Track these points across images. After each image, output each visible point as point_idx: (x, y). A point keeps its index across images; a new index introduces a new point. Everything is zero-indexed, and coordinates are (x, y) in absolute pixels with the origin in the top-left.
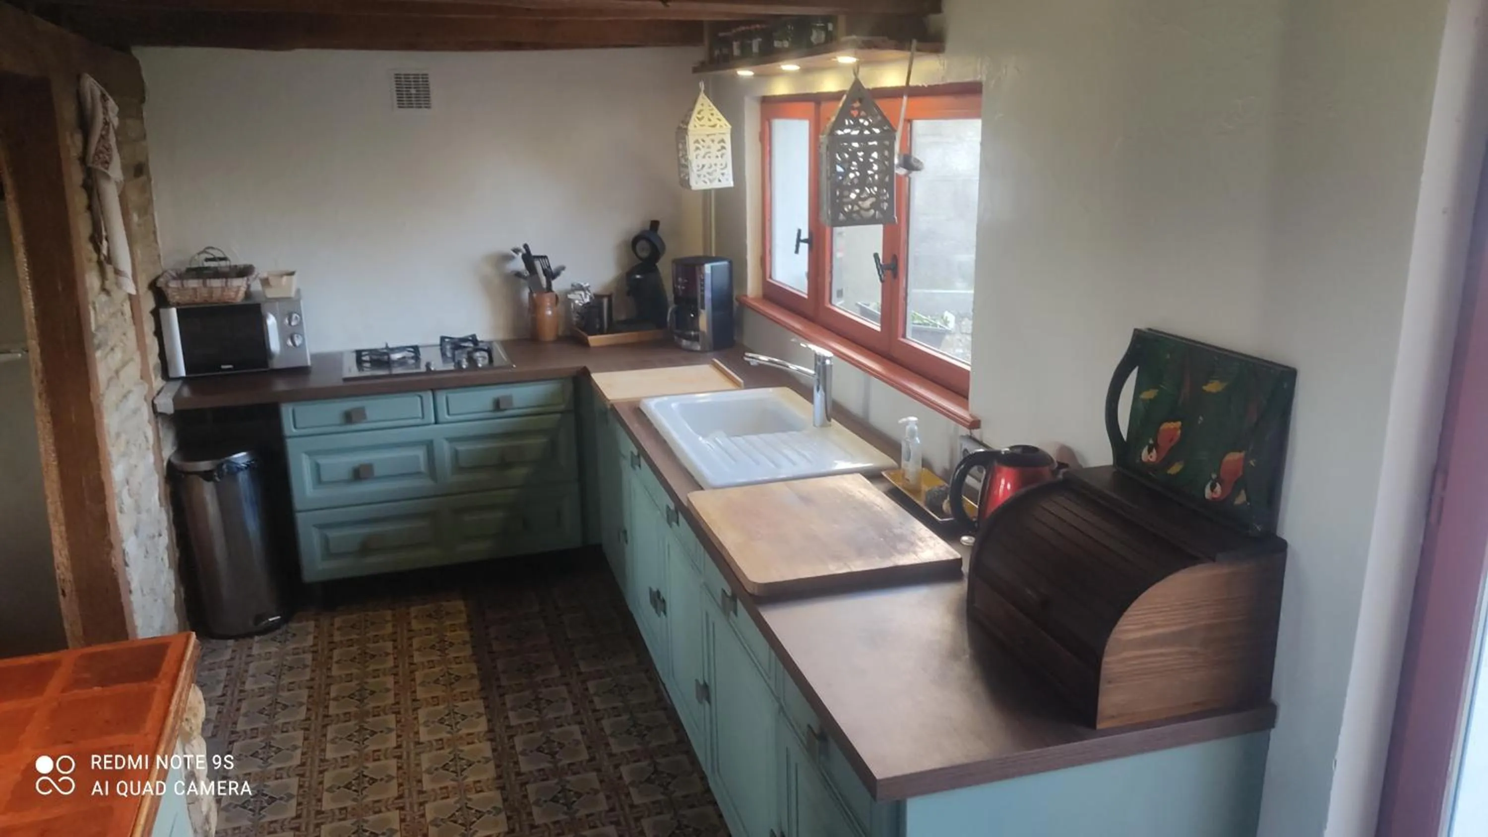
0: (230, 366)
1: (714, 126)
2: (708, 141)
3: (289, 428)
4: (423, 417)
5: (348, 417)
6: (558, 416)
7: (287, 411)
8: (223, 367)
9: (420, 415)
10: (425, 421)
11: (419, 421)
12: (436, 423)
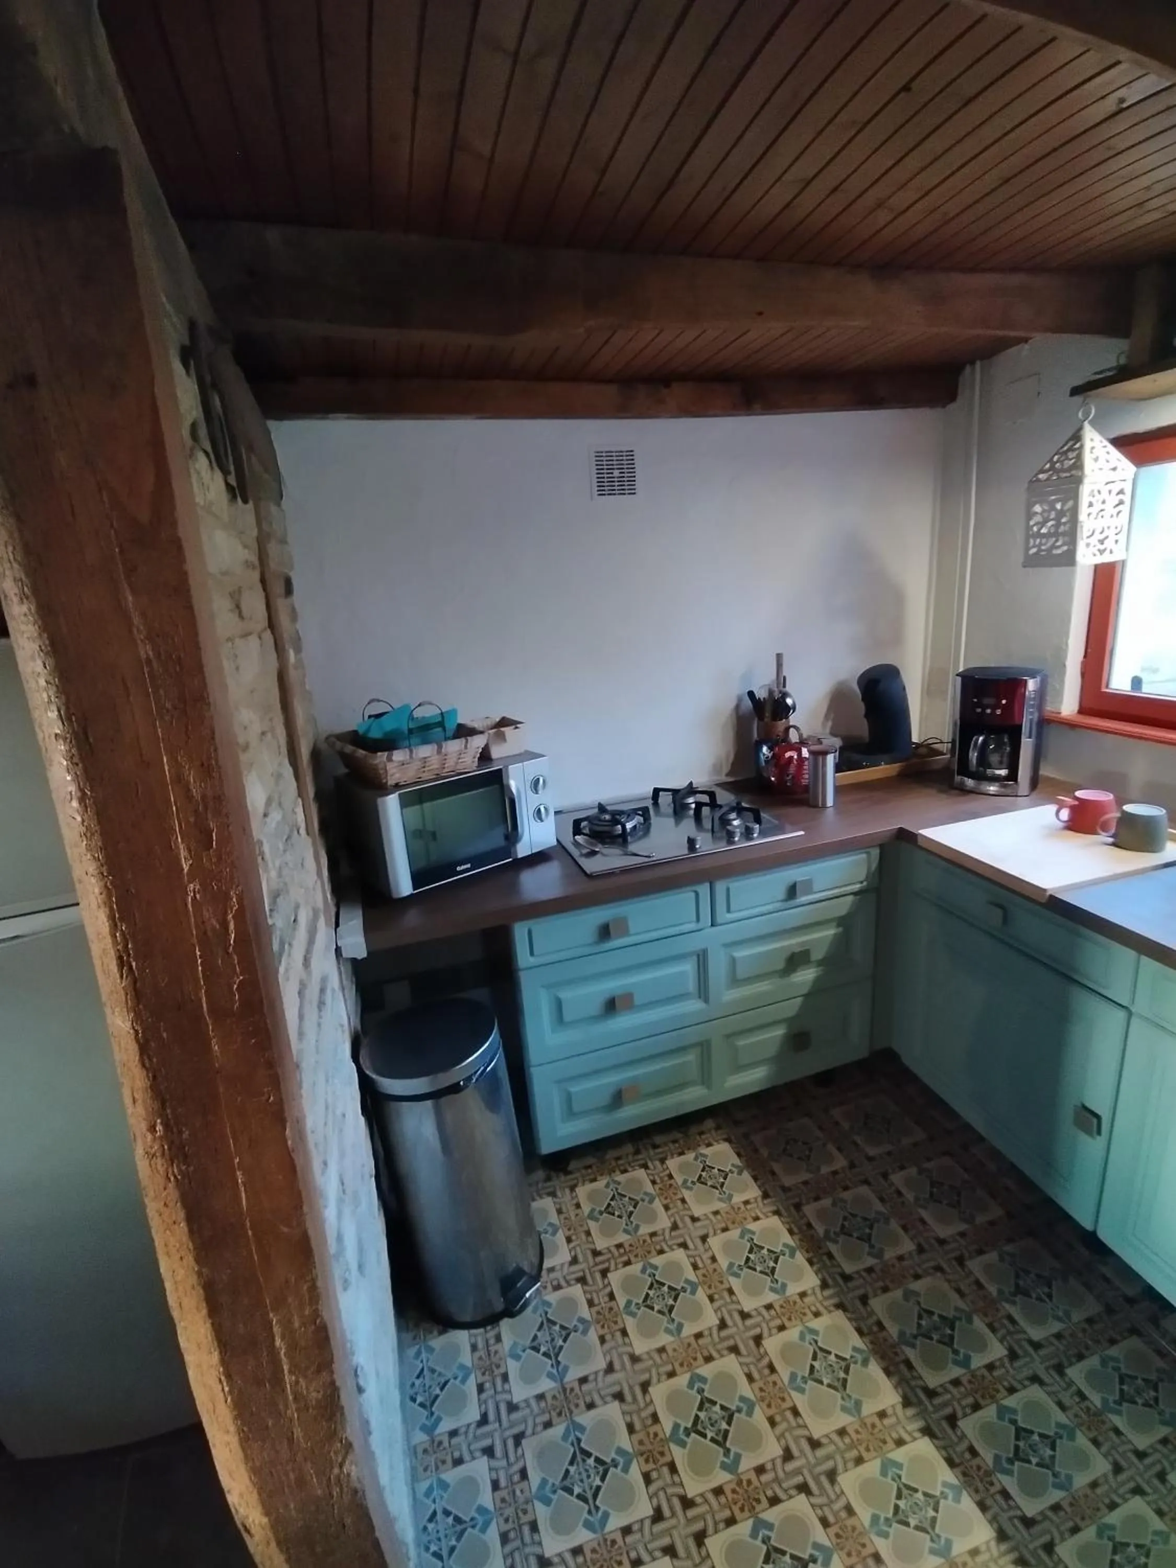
0: (469, 866)
1: (1114, 469)
2: (1105, 494)
3: (523, 958)
4: (698, 920)
5: (605, 932)
6: (851, 898)
7: (520, 931)
8: (459, 869)
9: (694, 918)
10: (700, 926)
11: (692, 926)
12: (712, 925)
